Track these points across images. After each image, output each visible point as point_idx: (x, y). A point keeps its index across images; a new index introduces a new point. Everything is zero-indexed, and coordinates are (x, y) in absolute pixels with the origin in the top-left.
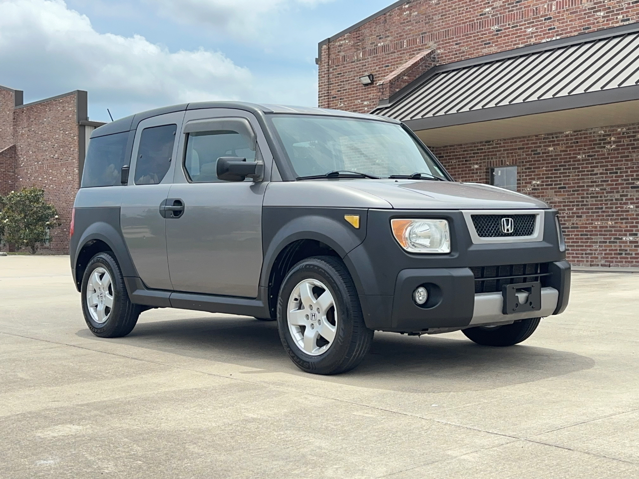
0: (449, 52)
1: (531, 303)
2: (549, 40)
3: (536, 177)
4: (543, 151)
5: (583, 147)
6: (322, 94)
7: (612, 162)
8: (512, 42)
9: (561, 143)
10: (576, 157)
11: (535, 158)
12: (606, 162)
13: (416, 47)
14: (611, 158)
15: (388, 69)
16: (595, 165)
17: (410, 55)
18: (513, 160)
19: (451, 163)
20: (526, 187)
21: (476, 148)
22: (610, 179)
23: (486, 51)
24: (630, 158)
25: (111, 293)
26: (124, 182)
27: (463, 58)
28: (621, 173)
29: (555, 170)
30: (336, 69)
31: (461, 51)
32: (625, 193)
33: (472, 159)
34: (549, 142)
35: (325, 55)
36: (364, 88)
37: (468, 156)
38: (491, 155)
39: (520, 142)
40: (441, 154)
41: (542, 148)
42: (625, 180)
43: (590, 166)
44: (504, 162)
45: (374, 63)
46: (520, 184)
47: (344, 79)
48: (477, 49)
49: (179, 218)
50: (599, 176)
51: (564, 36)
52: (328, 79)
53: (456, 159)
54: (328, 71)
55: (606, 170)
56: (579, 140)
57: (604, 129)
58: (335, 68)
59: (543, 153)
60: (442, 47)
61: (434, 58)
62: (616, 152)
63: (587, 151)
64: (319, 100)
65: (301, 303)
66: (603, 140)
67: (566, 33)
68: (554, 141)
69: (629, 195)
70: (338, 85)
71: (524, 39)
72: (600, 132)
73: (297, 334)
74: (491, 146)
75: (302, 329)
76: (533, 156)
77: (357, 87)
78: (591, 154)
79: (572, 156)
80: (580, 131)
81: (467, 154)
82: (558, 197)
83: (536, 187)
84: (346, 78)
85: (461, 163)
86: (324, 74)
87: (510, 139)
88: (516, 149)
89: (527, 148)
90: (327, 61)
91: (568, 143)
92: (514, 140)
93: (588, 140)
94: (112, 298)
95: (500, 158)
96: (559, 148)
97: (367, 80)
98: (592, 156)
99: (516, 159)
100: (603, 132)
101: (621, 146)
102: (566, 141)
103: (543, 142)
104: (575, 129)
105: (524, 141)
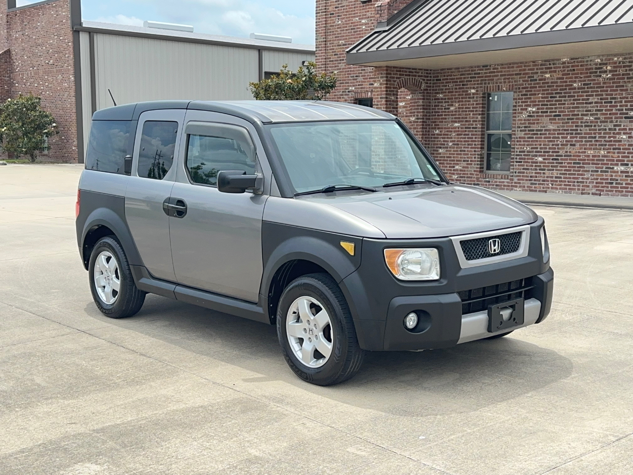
1: (514, 319)
3: (532, 104)
4: (540, 78)
6: (319, 10)
7: (607, 91)
9: (557, 70)
10: (572, 85)
11: (531, 84)
12: (601, 91)
14: (607, 87)
16: (590, 93)
18: (510, 85)
19: (449, 86)
20: (522, 113)
21: (473, 72)
22: (604, 109)
24: (625, 88)
25: (117, 277)
26: (128, 172)
28: (615, 102)
29: (551, 97)
32: (618, 123)
33: (469, 83)
34: (546, 68)
36: (362, 5)
37: (465, 80)
38: (488, 80)
39: (517, 67)
40: (438, 76)
41: (539, 74)
42: (619, 110)
43: (585, 94)
44: (500, 87)
46: (516, 110)
49: (182, 217)
53: (453, 82)
55: (601, 99)
56: (575, 68)
57: (601, 58)
59: (540, 80)
62: (611, 81)
63: (583, 79)
64: (316, 16)
65: (299, 317)
66: (599, 68)
68: (551, 68)
69: (622, 126)
70: (336, 1)
72: (596, 61)
73: (296, 344)
74: (488, 71)
75: (301, 341)
76: (529, 82)
77: (355, 4)
78: (587, 82)
79: (568, 83)
80: (576, 59)
81: (465, 78)
82: (553, 124)
83: (532, 114)
85: (458, 87)
87: (507, 64)
88: (513, 75)
89: (524, 74)
91: (565, 70)
92: (512, 65)
93: (585, 67)
94: (118, 282)
95: (496, 83)
96: (556, 75)
98: (587, 84)
99: (513, 85)
100: (599, 61)
101: (616, 75)
102: (563, 68)
103: (540, 69)
104: (572, 57)
105: (521, 66)
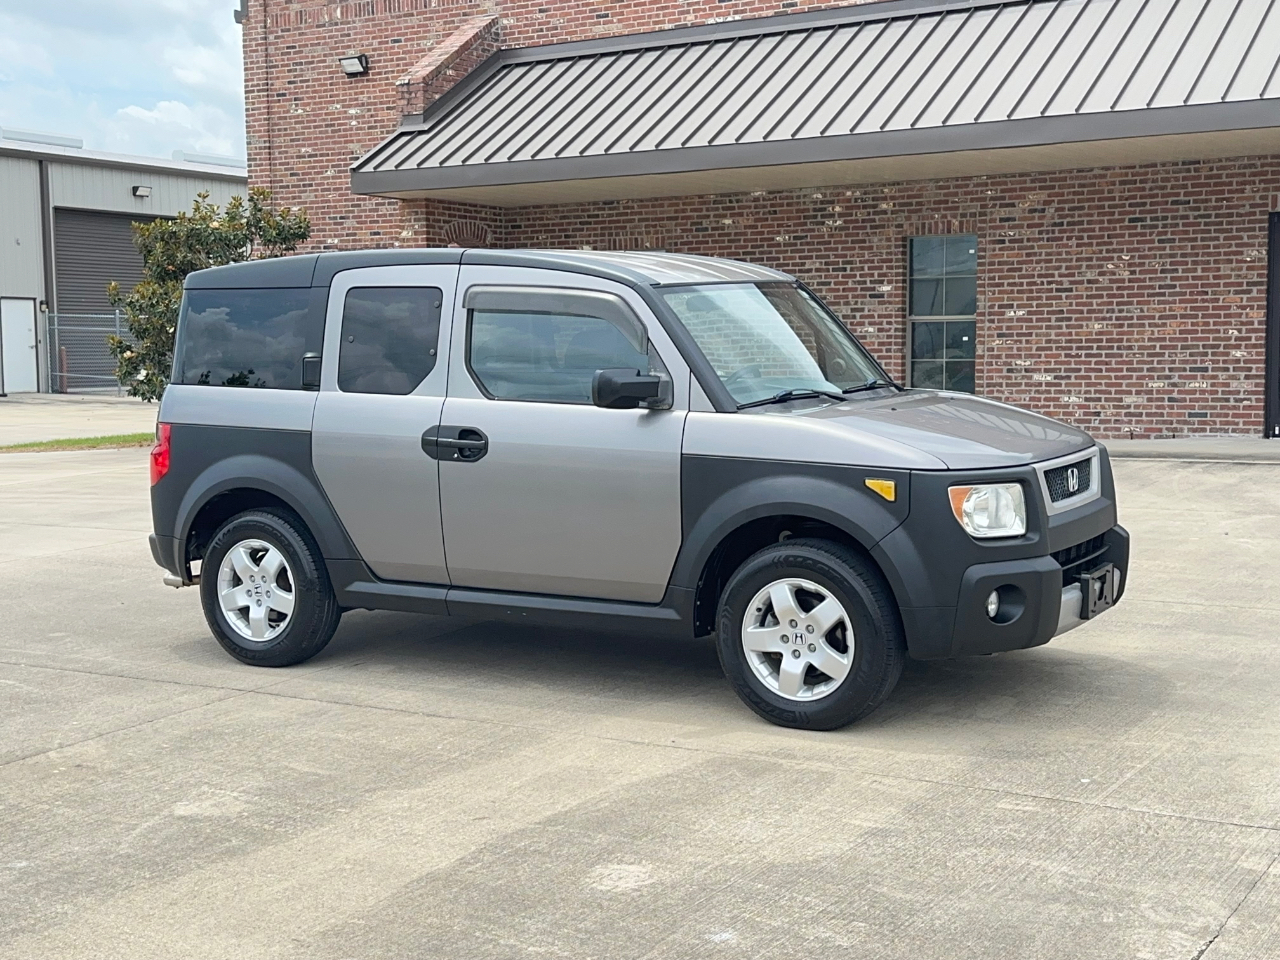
0: (525, 26)
2: (721, 20)
4: (714, 225)
5: (786, 222)
6: (252, 86)
7: (836, 250)
8: (650, 17)
9: (745, 211)
10: (773, 239)
11: (698, 237)
12: (826, 250)
13: (457, 9)
14: (835, 243)
15: (398, 47)
16: (806, 254)
17: (445, 23)
18: (657, 239)
19: (538, 239)
21: (586, 214)
22: (833, 281)
23: (600, 30)
24: (867, 244)
25: (285, 587)
26: (312, 385)
27: (555, 39)
28: (852, 269)
30: (283, 37)
31: (551, 25)
32: (859, 306)
33: (578, 233)
34: (723, 209)
35: (256, 6)
36: (347, 80)
37: (571, 227)
38: (616, 228)
39: (670, 205)
40: (515, 221)
41: (712, 219)
42: (859, 283)
43: (797, 255)
44: (639, 242)
45: (367, 33)
47: (301, 58)
48: (584, 25)
49: (476, 460)
50: (814, 273)
51: (748, 15)
52: (266, 56)
53: (546, 231)
54: (265, 38)
55: (826, 264)
56: (777, 209)
57: (823, 191)
58: (280, 34)
59: (713, 229)
60: (512, 15)
61: (497, 34)
62: (843, 233)
63: (792, 228)
64: (247, 98)
66: (821, 210)
67: (752, 10)
68: (733, 208)
69: (866, 310)
70: (289, 71)
71: (674, 14)
72: (815, 196)
73: (764, 666)
74: (614, 212)
75: (773, 660)
76: (695, 233)
77: (332, 78)
78: (799, 234)
79: (766, 236)
80: (779, 192)
81: (569, 224)
84: (307, 57)
85: (556, 241)
86: (257, 45)
87: (650, 200)
88: (663, 219)
89: (683, 218)
90: (261, 18)
91: (759, 213)
92: (660, 202)
93: (794, 208)
94: (289, 597)
95: (632, 234)
96: (743, 221)
97: (355, 66)
98: (801, 238)
99: (663, 238)
100: (820, 196)
101: (851, 221)
102: (755, 208)
103: (713, 209)
104: (772, 189)
105: (677, 204)
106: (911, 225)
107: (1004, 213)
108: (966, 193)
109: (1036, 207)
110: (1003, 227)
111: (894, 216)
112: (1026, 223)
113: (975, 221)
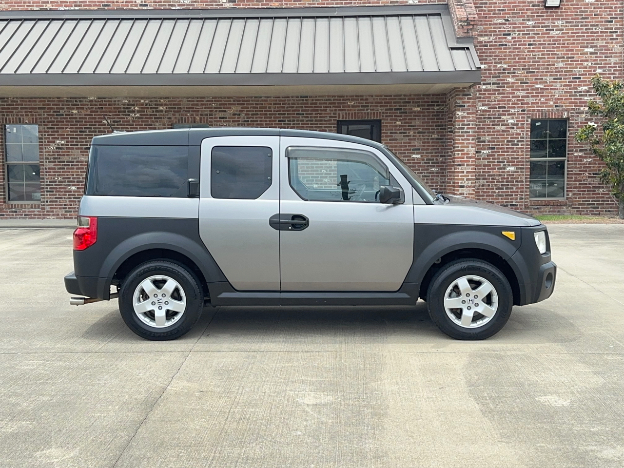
2: (67, 8)
3: (60, 137)
4: (67, 113)
5: (108, 113)
7: (137, 128)
9: (85, 107)
10: (101, 122)
11: (57, 118)
12: (131, 128)
14: (136, 125)
18: (33, 118)
20: (49, 145)
24: (153, 126)
25: (178, 299)
26: (193, 195)
29: (80, 132)
34: (72, 105)
38: (6, 112)
39: (40, 101)
41: (65, 110)
44: (22, 120)
46: (42, 142)
51: (83, 8)
56: (103, 107)
57: (128, 99)
59: (67, 115)
62: (140, 120)
63: (112, 117)
66: (127, 108)
67: (84, 6)
68: (78, 105)
72: (124, 101)
74: (5, 103)
76: (55, 116)
78: (116, 120)
79: (97, 120)
80: (104, 98)
82: (84, 156)
83: (60, 146)
87: (28, 98)
88: (36, 108)
89: (48, 109)
91: (93, 108)
92: (34, 99)
93: (113, 107)
94: (181, 303)
95: (17, 115)
96: (83, 112)
98: (117, 122)
99: (36, 119)
100: (127, 101)
101: (144, 115)
102: (90, 105)
103: (66, 105)
104: (100, 96)
105: (45, 101)
106: (175, 118)
107: (221, 115)
108: (202, 105)
109: (236, 113)
110: (221, 121)
111: (167, 113)
112: (231, 120)
113: (207, 118)
